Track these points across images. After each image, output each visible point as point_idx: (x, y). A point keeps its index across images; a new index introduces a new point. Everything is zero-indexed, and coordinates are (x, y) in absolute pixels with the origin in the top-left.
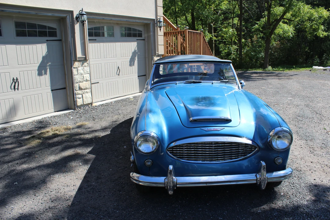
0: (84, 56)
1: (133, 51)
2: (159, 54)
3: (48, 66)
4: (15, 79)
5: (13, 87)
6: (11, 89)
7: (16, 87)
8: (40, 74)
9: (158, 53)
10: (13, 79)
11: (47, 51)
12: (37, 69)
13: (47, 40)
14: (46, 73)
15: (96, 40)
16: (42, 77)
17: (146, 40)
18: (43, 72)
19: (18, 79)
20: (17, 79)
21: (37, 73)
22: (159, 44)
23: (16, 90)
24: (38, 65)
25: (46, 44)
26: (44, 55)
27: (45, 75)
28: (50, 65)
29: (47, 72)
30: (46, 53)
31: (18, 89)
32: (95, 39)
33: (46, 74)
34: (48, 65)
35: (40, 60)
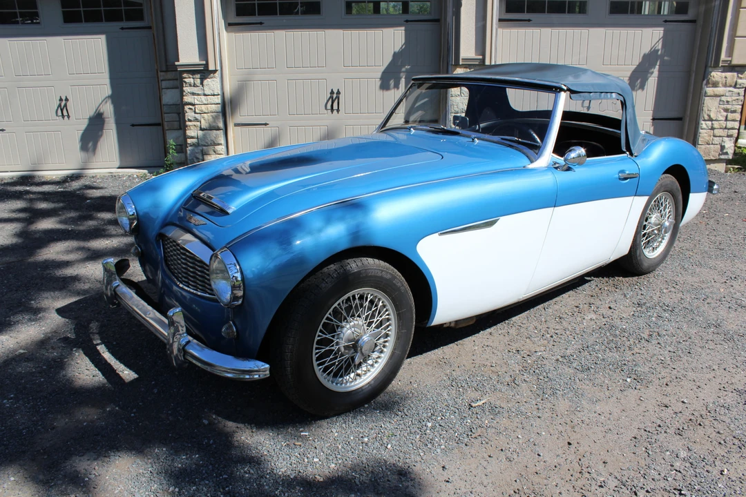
0: (481, 57)
1: (646, 50)
2: (735, 62)
3: (403, 72)
4: (335, 91)
5: (329, 106)
6: (326, 108)
7: (335, 107)
8: (384, 86)
9: (731, 61)
10: (332, 92)
11: (403, 42)
12: (379, 76)
13: (407, 21)
14: (397, 86)
15: (529, 20)
16: (387, 93)
17: (700, 22)
18: (392, 83)
19: (340, 93)
20: (338, 93)
21: (378, 83)
22: (738, 34)
23: (335, 112)
24: (382, 69)
25: (403, 28)
26: (397, 49)
27: (396, 90)
28: (407, 71)
29: (399, 84)
30: (402, 46)
31: (338, 110)
32: (527, 19)
33: (398, 88)
34: (404, 69)
35: (389, 59)
